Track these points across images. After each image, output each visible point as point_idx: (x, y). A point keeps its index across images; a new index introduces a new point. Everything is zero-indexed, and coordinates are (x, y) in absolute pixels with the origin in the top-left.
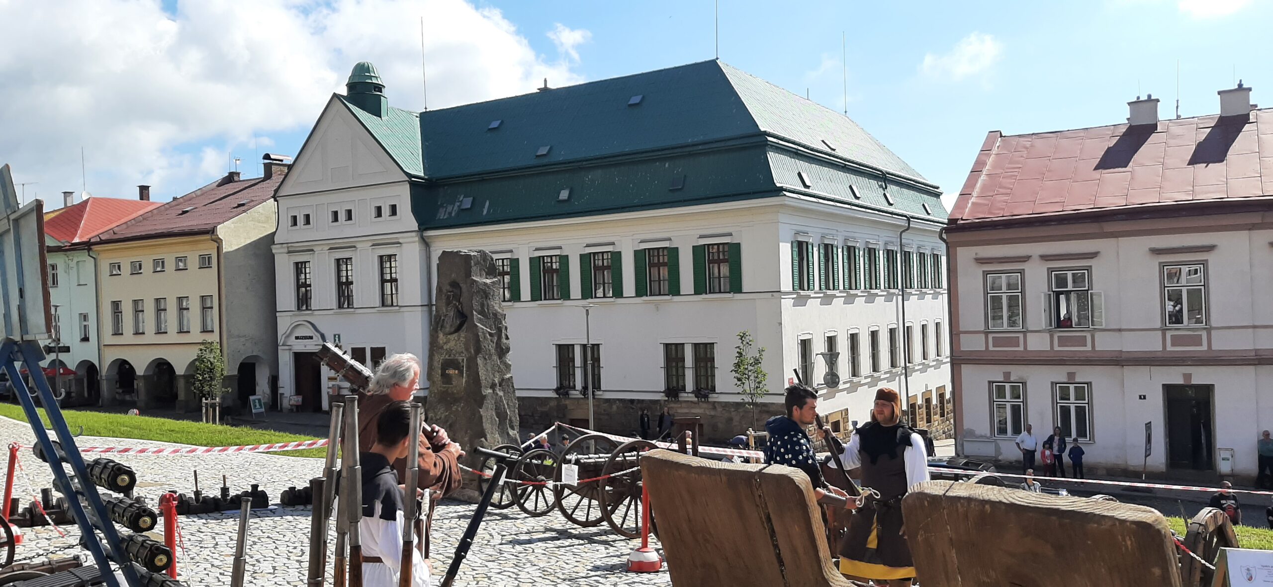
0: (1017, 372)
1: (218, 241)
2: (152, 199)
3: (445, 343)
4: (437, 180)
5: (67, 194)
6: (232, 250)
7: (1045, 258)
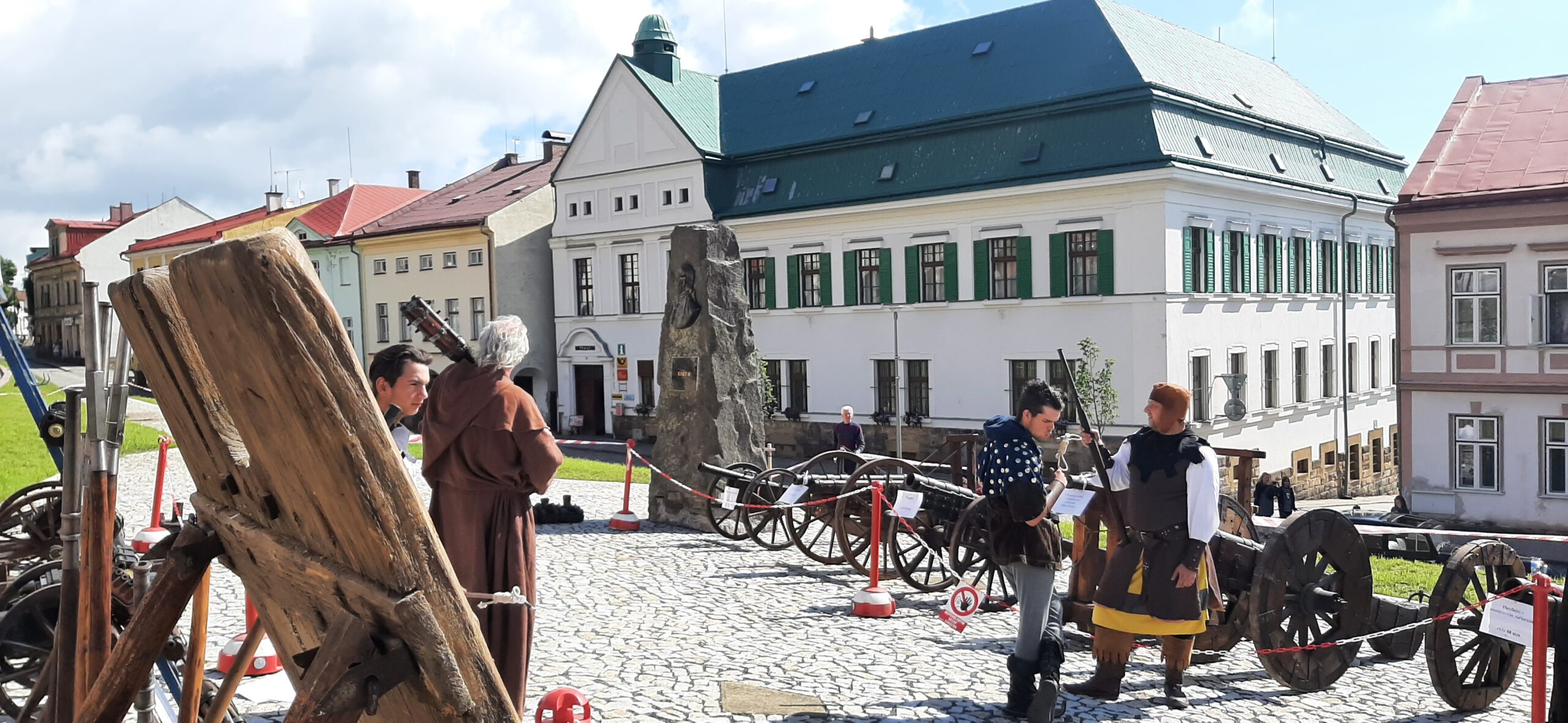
0: (1490, 403)
1: (489, 234)
2: (421, 187)
3: (677, 340)
4: (736, 157)
5: (331, 181)
6: (504, 244)
7: (1535, 247)
